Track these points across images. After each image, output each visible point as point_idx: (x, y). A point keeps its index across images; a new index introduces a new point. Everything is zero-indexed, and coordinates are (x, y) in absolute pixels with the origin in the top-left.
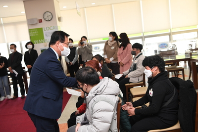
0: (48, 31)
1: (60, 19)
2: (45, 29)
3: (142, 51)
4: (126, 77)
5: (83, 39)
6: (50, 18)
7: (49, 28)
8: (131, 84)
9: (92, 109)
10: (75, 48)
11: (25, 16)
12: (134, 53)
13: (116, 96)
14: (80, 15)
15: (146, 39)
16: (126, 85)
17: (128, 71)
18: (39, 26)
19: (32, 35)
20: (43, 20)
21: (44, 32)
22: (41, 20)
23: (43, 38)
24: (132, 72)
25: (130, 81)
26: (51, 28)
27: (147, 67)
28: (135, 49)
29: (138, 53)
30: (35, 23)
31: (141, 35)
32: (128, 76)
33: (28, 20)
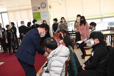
0: (43, 14)
1: (50, 7)
2: (42, 13)
3: (96, 27)
4: (85, 43)
5: (62, 19)
6: (44, 6)
7: (44, 12)
8: (87, 47)
9: (50, 64)
10: (58, 24)
11: (31, 5)
12: (90, 28)
13: (66, 57)
14: (61, 5)
15: (104, 19)
16: (84, 47)
17: (86, 39)
18: (39, 11)
19: (34, 16)
20: (41, 8)
21: (41, 14)
22: (40, 7)
23: (40, 18)
24: (88, 40)
25: (87, 45)
26: (45, 12)
27: (92, 39)
28: (92, 26)
29: (93, 28)
30: (36, 9)
31: (101, 16)
32: (86, 42)
33: (32, 7)
